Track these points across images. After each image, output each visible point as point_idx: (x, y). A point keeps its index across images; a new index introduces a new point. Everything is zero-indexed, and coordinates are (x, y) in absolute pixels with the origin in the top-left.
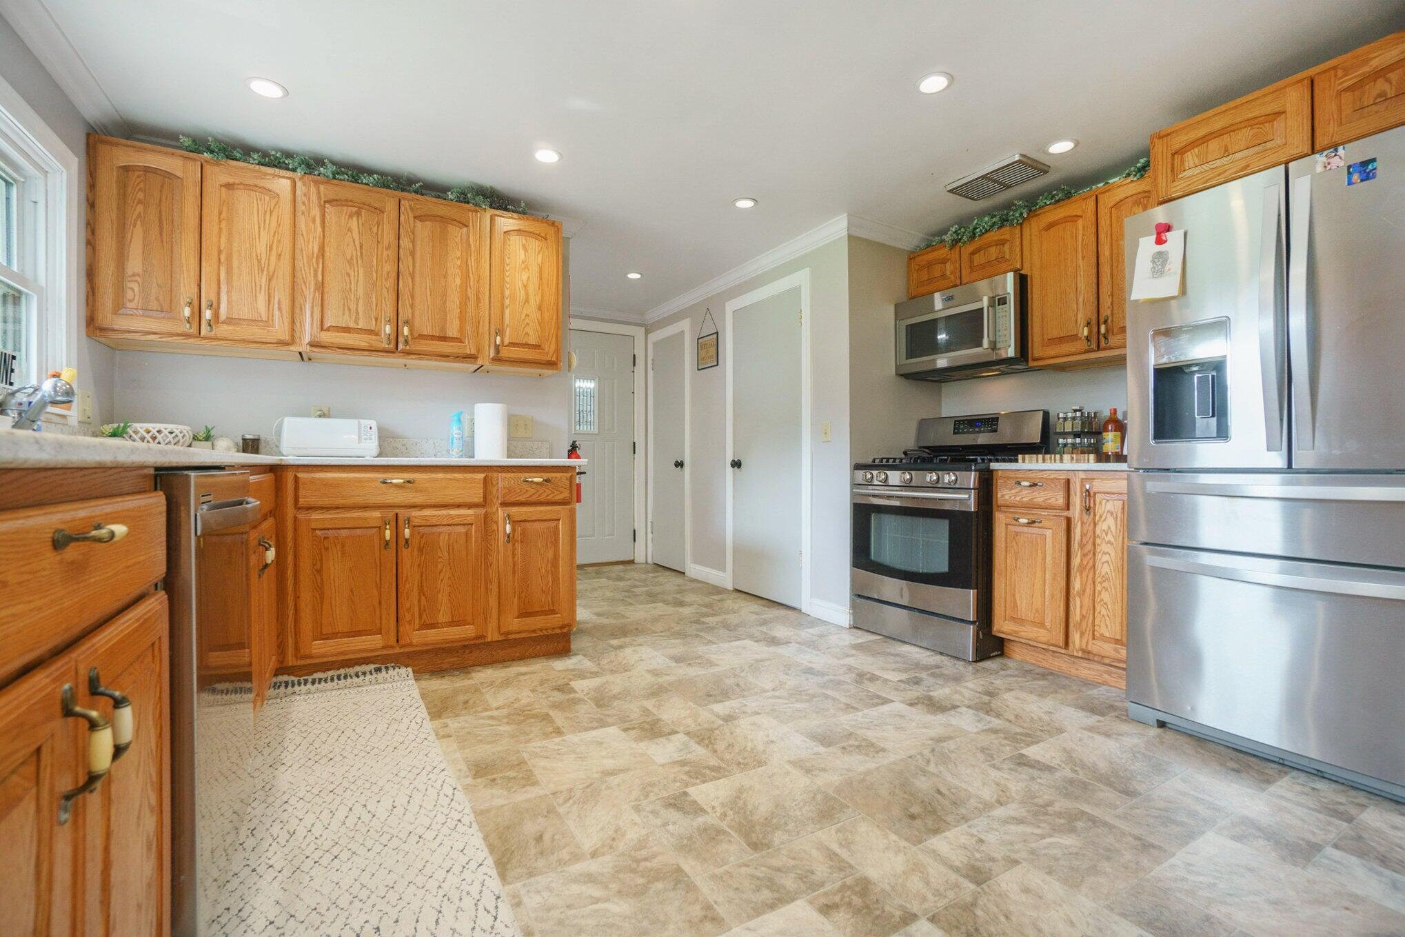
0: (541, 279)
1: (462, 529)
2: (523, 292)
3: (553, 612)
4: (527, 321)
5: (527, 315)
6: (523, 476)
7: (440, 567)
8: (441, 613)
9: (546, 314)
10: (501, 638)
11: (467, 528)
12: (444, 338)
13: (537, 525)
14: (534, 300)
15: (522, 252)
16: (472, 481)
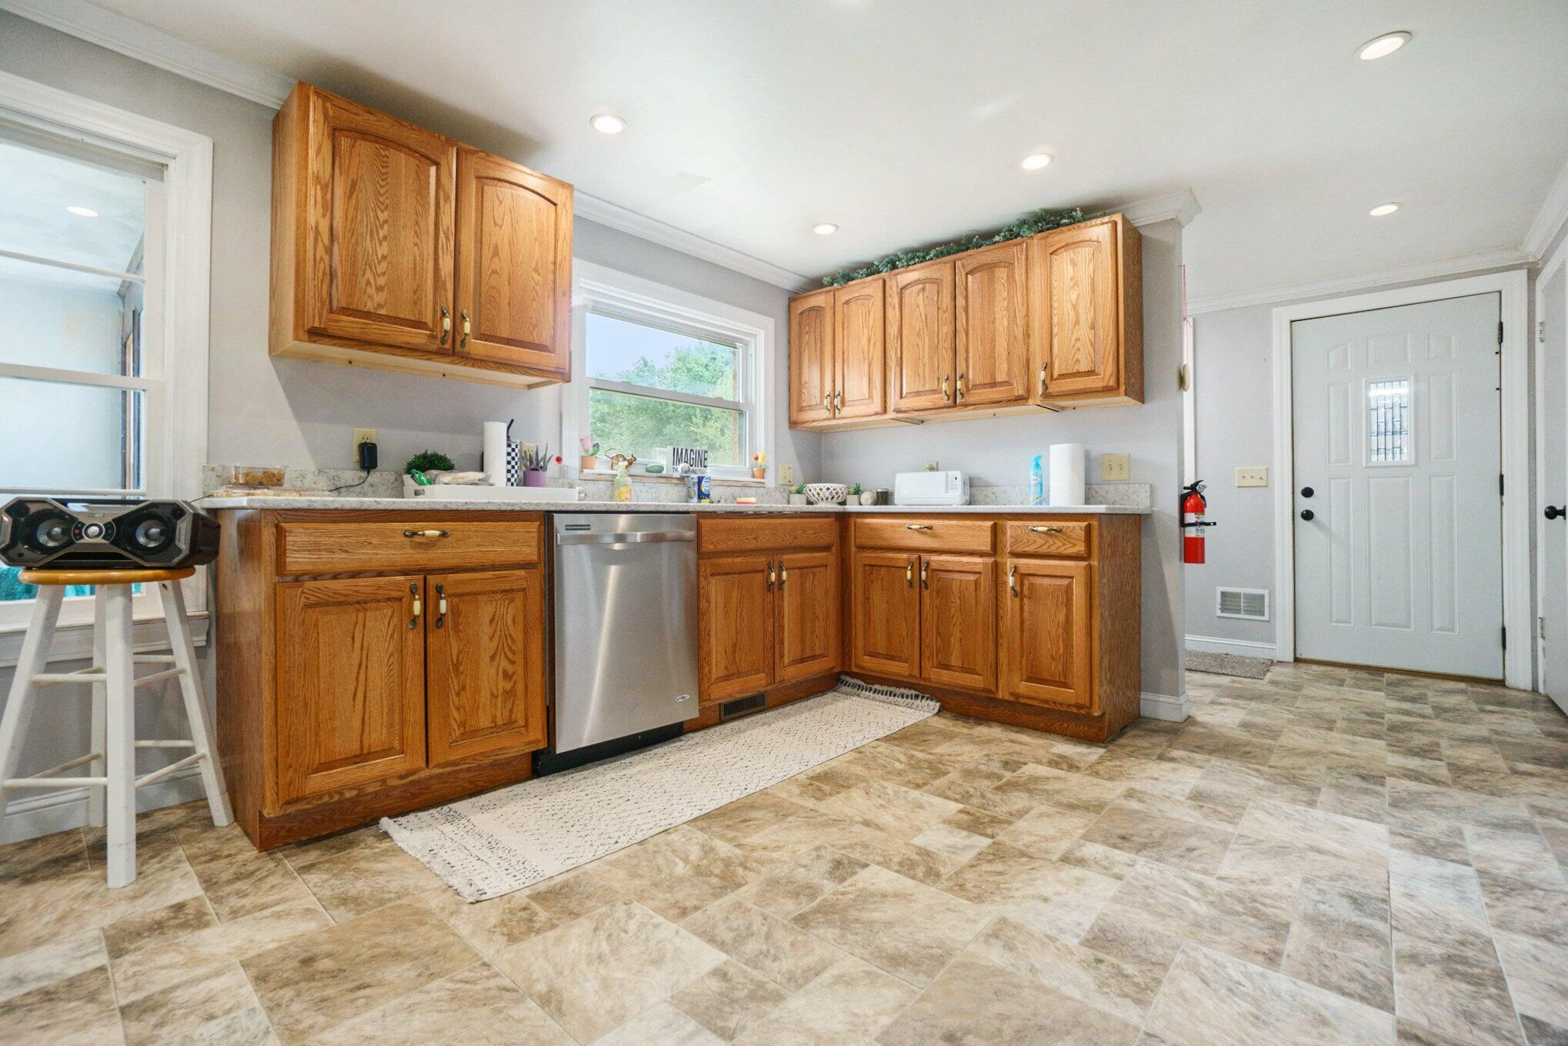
0: (1093, 291)
1: (972, 578)
2: (1072, 315)
3: (1065, 685)
4: (1078, 345)
5: (1078, 339)
6: (1031, 524)
7: (953, 611)
8: (954, 656)
9: (1101, 333)
10: (1011, 698)
11: (977, 576)
12: (994, 384)
13: (1046, 581)
14: (1085, 319)
15: (1070, 268)
16: (980, 528)
